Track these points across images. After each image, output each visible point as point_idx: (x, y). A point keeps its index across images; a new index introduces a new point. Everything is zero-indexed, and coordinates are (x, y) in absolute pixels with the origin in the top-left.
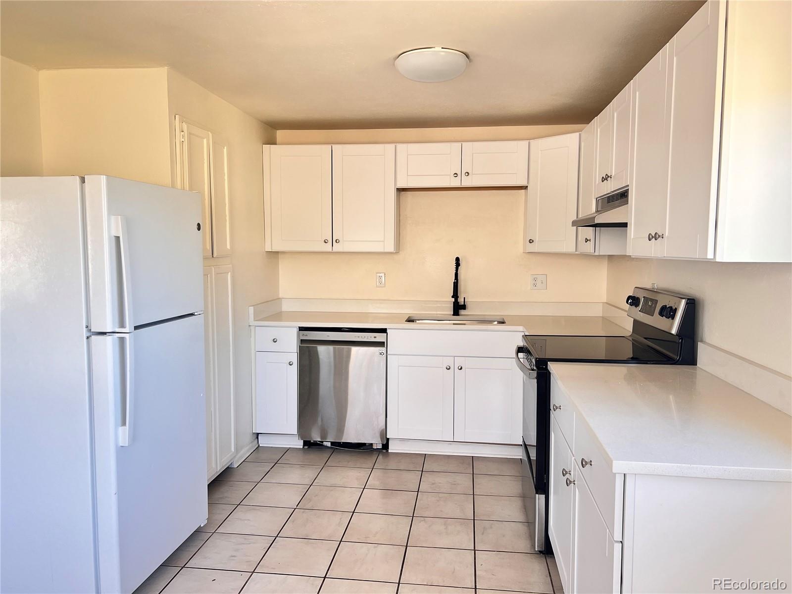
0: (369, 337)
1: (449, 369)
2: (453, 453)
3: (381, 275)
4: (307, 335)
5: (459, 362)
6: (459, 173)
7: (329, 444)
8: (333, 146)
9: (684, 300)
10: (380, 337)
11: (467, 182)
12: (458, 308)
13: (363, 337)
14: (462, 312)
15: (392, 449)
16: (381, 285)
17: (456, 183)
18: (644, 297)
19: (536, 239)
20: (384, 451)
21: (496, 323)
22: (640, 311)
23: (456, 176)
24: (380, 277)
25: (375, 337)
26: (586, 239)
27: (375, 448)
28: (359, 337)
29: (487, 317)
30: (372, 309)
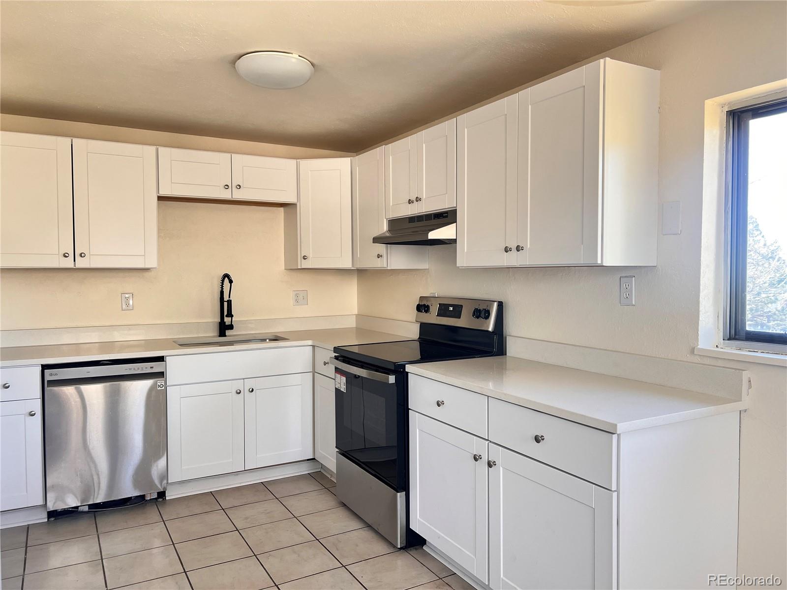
0: (144, 368)
1: (240, 393)
2: (240, 483)
3: (127, 296)
4: (56, 374)
5: (249, 384)
6: (230, 186)
7: (86, 509)
8: (75, 140)
9: (496, 303)
10: (157, 367)
11: (238, 195)
12: (223, 328)
13: (136, 369)
14: (228, 332)
15: (169, 497)
16: (129, 308)
17: (226, 195)
18: (439, 304)
19: (311, 255)
20: (161, 500)
21: (268, 340)
22: (437, 316)
23: (226, 188)
24: (127, 299)
25: (152, 368)
26: (378, 255)
27: (149, 498)
28: (130, 369)
29: (256, 336)
30: (118, 336)
